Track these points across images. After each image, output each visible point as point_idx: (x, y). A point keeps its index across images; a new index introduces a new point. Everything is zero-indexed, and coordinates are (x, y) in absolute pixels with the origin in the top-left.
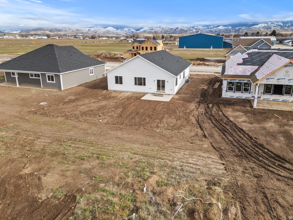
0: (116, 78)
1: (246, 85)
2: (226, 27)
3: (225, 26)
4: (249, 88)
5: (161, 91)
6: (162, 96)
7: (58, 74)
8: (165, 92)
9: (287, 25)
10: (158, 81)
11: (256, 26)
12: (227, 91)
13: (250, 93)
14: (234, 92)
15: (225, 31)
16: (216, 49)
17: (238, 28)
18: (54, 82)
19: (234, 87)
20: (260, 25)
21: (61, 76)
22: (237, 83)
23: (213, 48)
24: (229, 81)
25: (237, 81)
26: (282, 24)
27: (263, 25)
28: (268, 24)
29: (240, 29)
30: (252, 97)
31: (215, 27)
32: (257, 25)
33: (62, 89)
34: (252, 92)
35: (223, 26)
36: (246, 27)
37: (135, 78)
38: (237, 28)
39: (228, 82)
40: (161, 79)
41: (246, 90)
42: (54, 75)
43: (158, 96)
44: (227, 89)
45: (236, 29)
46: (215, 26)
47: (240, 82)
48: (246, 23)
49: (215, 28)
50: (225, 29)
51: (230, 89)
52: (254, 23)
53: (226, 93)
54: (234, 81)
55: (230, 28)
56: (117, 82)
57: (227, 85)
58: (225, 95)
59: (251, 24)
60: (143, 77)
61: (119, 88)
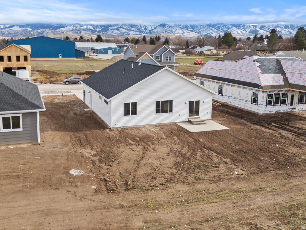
1: (284, 96)
4: (287, 99)
5: (194, 117)
6: (205, 124)
7: (34, 111)
8: (199, 118)
10: (191, 103)
12: (266, 106)
13: (287, 105)
18: (21, 129)
19: (273, 99)
21: (38, 114)
22: (276, 94)
24: (268, 93)
25: (276, 92)
30: (289, 109)
34: (289, 104)
37: (158, 103)
39: (267, 94)
40: (194, 99)
41: (284, 102)
42: (21, 115)
43: (199, 124)
44: (267, 103)
47: (278, 93)
51: (269, 103)
53: (265, 108)
54: (273, 93)
56: (127, 113)
57: (267, 98)
58: (265, 111)
60: (169, 99)
61: (131, 121)
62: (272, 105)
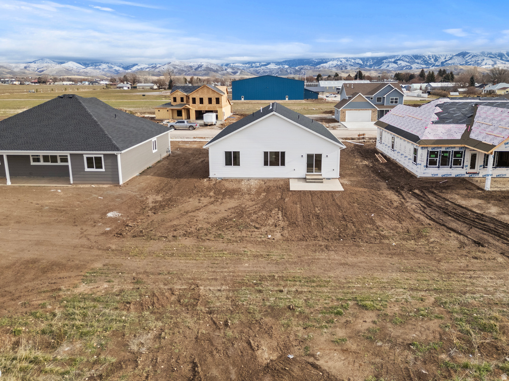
0: (228, 154)
1: (457, 155)
2: (279, 65)
3: (278, 63)
4: (462, 159)
5: (314, 173)
6: (322, 182)
7: (115, 153)
8: (321, 175)
9: (368, 64)
11: (325, 64)
12: (427, 167)
13: (463, 168)
14: (438, 167)
15: (280, 72)
16: (294, 101)
17: (299, 67)
18: (103, 170)
19: (438, 159)
20: (330, 63)
21: (119, 157)
22: (443, 152)
23: (289, 99)
24: (430, 150)
25: (443, 149)
26: (361, 62)
27: (335, 63)
28: (341, 62)
29: (302, 69)
30: (467, 173)
31: (262, 65)
32: (326, 62)
33: (121, 183)
34: (467, 166)
35: (276, 65)
36: (311, 66)
37: (266, 154)
38: (297, 68)
39: (428, 151)
40: (314, 152)
41: (457, 163)
42: (102, 156)
43: (314, 182)
44: (427, 163)
45: (295, 69)
46: (263, 63)
47: (447, 150)
48: (309, 59)
49: (262, 67)
50: (279, 68)
51: (432, 163)
52: (321, 59)
53: (425, 169)
54: (439, 150)
55: (286, 67)
56: (228, 163)
57: (428, 156)
58: (424, 173)
59: (316, 61)
60: (280, 150)
61: (232, 172)
62: (437, 166)
